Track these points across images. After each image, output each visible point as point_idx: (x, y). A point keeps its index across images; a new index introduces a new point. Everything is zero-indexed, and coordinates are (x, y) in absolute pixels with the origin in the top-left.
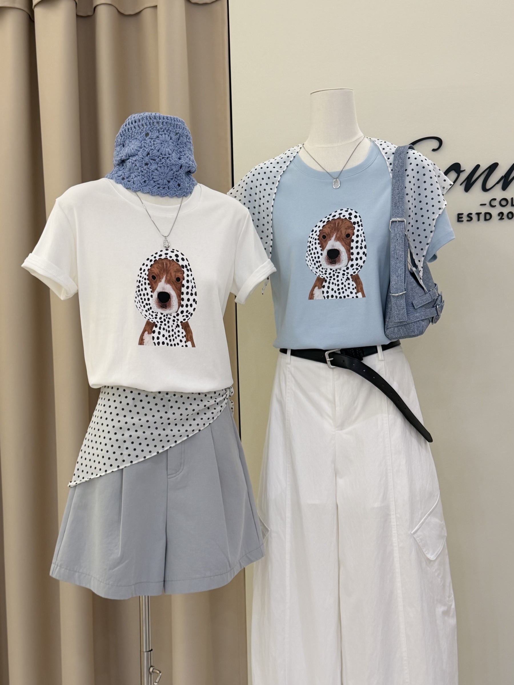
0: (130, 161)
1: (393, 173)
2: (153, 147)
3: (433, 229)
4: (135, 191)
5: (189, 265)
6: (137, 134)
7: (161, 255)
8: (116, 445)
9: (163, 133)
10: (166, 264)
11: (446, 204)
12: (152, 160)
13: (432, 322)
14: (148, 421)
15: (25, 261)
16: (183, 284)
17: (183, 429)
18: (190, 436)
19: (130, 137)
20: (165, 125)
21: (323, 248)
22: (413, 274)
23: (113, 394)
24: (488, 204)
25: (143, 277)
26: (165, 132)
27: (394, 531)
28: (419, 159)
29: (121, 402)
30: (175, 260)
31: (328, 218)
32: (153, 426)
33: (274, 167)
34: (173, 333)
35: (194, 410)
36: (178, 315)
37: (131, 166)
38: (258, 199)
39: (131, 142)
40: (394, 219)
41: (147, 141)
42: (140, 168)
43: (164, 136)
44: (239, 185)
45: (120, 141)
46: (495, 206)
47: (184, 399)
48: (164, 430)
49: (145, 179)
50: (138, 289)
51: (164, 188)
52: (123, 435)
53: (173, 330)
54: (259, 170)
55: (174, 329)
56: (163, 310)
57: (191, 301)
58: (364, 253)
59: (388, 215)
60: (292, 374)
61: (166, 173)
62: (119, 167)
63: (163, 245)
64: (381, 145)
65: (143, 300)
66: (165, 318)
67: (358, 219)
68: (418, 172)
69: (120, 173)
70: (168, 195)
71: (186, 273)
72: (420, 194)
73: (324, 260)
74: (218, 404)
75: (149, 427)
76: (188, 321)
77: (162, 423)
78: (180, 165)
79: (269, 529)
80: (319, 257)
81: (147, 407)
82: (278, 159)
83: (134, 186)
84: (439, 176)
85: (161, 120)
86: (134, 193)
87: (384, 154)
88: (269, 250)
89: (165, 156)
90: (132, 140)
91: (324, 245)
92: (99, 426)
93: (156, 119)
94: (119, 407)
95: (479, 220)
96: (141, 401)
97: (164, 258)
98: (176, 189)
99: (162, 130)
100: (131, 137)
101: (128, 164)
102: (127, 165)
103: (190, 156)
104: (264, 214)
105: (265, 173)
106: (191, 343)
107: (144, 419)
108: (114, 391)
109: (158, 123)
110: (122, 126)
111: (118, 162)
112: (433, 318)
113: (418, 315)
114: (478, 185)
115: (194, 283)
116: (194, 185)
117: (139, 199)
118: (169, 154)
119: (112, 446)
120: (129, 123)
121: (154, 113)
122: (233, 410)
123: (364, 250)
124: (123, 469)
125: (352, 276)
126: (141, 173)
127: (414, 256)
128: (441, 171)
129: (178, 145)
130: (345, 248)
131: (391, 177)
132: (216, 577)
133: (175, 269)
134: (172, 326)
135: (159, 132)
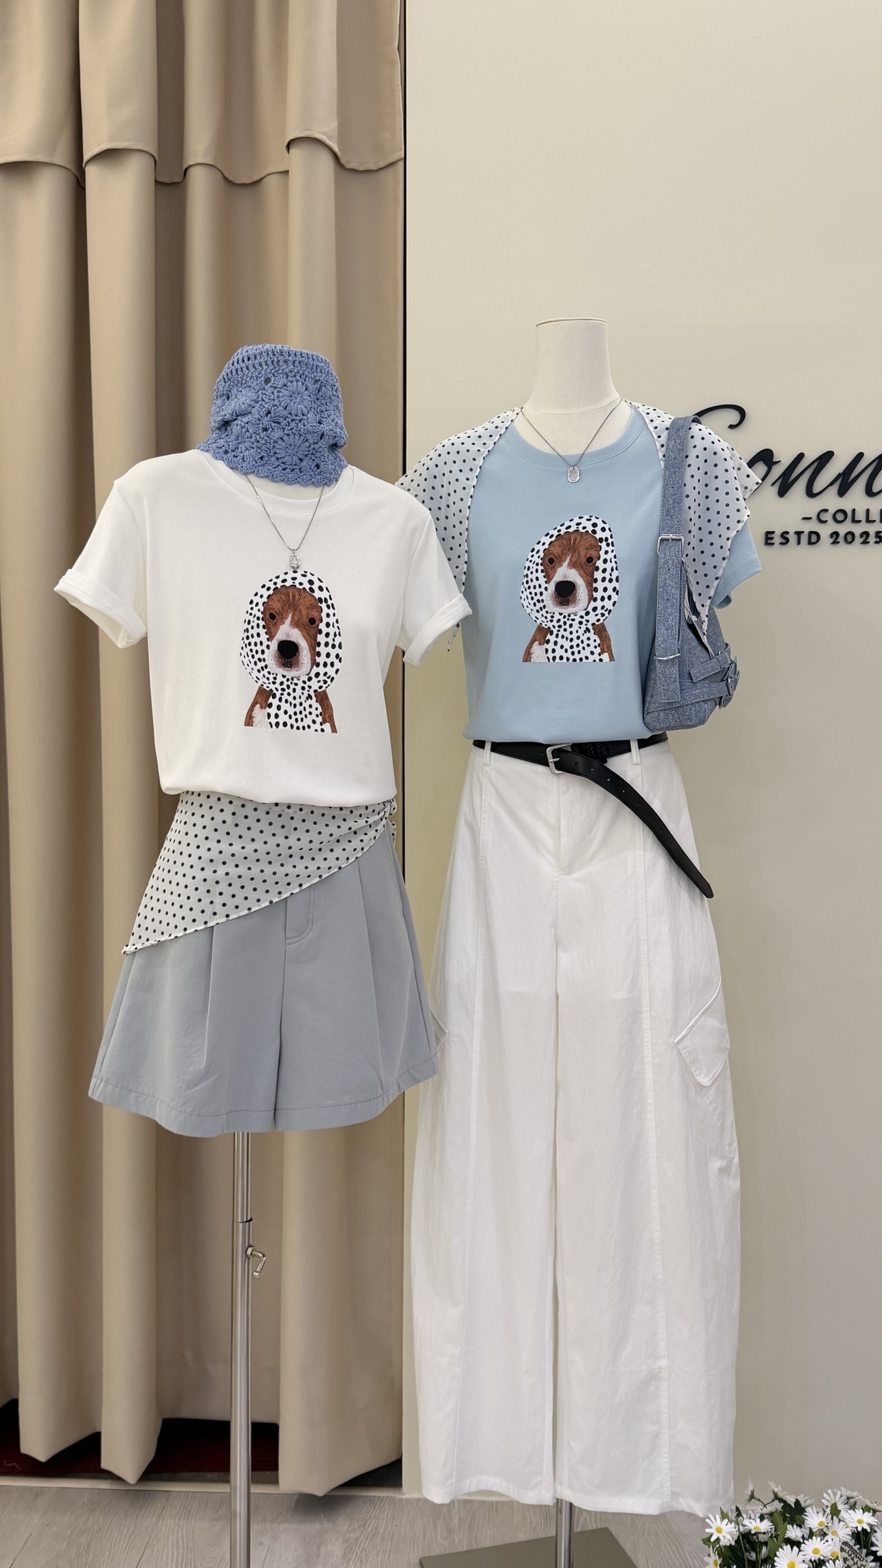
0: (239, 422)
1: (666, 461)
2: (276, 402)
3: (727, 553)
4: (246, 474)
5: (331, 599)
6: (250, 379)
7: (284, 581)
8: (203, 888)
9: (294, 379)
10: (294, 596)
11: (749, 514)
12: (274, 422)
13: (720, 705)
14: (256, 851)
15: (60, 581)
16: (320, 630)
17: (313, 867)
18: (324, 877)
19: (239, 384)
20: (298, 366)
21: (549, 579)
22: (692, 627)
23: (201, 805)
24: (814, 517)
25: (255, 616)
26: (298, 377)
27: (647, 1037)
28: (709, 439)
29: (213, 819)
30: (308, 590)
31: (559, 531)
32: (265, 859)
33: (473, 444)
34: (302, 708)
35: (331, 835)
36: (310, 679)
37: (240, 431)
38: (445, 496)
39: (241, 392)
40: (664, 536)
41: (267, 391)
42: (254, 435)
43: (295, 384)
44: (416, 471)
45: (222, 389)
46: (827, 521)
47: (316, 817)
48: (282, 865)
49: (263, 454)
50: (246, 634)
51: (293, 470)
52: (215, 872)
53: (301, 704)
54: (449, 448)
55: (303, 702)
56: (285, 670)
57: (333, 658)
58: (614, 589)
59: (655, 529)
60: (491, 782)
61: (298, 445)
62: (220, 433)
63: (288, 563)
64: (648, 414)
65: (254, 653)
66: (289, 683)
67: (607, 534)
68: (706, 461)
69: (222, 442)
70: (298, 482)
71: (325, 610)
72: (707, 497)
73: (549, 598)
74: (370, 826)
75: (258, 860)
76: (327, 689)
77: (280, 855)
78: (320, 432)
79: (447, 1031)
80: (541, 594)
81: (256, 827)
82: (480, 430)
83: (244, 465)
84: (739, 469)
85: (290, 358)
86: (243, 476)
87: (652, 429)
88: (462, 579)
89: (296, 418)
90: (243, 388)
91: (550, 573)
92: (176, 856)
93: (283, 355)
94: (211, 825)
95: (799, 543)
96: (246, 817)
97: (291, 586)
98: (312, 473)
99: (293, 374)
100: (242, 384)
101: (235, 428)
102: (233, 430)
103: (336, 419)
104: (454, 520)
105: (458, 452)
106: (331, 725)
107: (250, 847)
108: (203, 799)
109: (286, 362)
110: (227, 366)
111: (219, 424)
112: (721, 698)
113: (698, 692)
114: (801, 485)
115: (338, 628)
116: (342, 467)
117: (249, 484)
118: (303, 415)
119: (197, 889)
120: (238, 361)
121: (280, 346)
122: (395, 836)
123: (614, 584)
124: (213, 927)
125: (595, 626)
126: (255, 444)
127: (695, 598)
128: (742, 460)
129: (318, 399)
130: (584, 580)
131: (663, 467)
132: (359, 1104)
133: (308, 604)
134: (300, 697)
135: (287, 376)
